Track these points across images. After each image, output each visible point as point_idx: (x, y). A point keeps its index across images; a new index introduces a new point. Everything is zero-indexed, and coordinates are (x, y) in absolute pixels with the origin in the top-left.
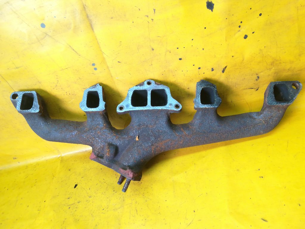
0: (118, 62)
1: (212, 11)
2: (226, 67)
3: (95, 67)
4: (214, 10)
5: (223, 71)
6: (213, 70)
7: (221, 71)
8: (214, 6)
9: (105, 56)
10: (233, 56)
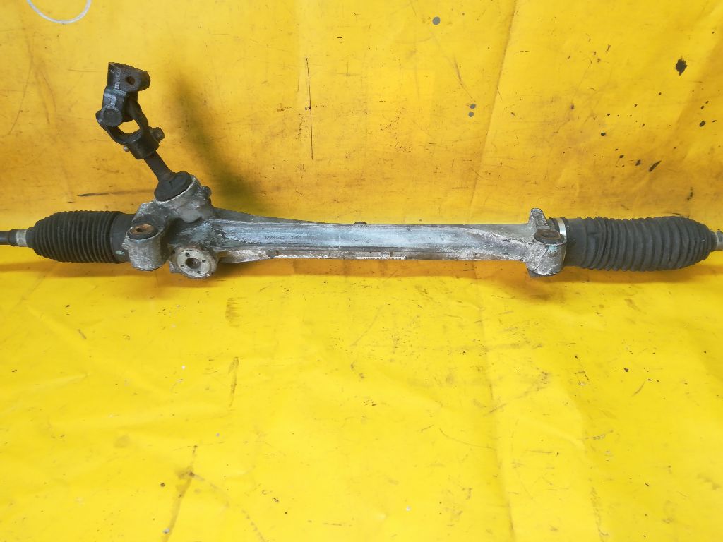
0: (512, 113)
1: (680, 74)
2: (659, 163)
3: (473, 110)
4: (683, 73)
5: (651, 170)
6: (638, 163)
7: (649, 168)
8: (686, 69)
9: (498, 97)
10: (675, 148)
